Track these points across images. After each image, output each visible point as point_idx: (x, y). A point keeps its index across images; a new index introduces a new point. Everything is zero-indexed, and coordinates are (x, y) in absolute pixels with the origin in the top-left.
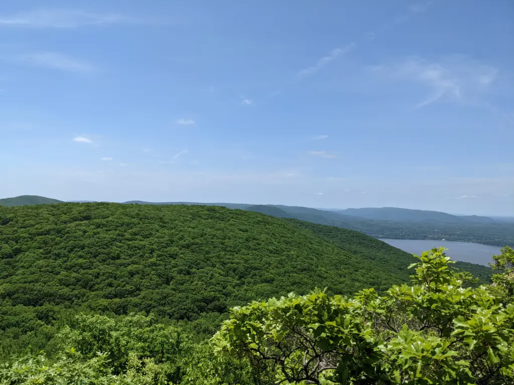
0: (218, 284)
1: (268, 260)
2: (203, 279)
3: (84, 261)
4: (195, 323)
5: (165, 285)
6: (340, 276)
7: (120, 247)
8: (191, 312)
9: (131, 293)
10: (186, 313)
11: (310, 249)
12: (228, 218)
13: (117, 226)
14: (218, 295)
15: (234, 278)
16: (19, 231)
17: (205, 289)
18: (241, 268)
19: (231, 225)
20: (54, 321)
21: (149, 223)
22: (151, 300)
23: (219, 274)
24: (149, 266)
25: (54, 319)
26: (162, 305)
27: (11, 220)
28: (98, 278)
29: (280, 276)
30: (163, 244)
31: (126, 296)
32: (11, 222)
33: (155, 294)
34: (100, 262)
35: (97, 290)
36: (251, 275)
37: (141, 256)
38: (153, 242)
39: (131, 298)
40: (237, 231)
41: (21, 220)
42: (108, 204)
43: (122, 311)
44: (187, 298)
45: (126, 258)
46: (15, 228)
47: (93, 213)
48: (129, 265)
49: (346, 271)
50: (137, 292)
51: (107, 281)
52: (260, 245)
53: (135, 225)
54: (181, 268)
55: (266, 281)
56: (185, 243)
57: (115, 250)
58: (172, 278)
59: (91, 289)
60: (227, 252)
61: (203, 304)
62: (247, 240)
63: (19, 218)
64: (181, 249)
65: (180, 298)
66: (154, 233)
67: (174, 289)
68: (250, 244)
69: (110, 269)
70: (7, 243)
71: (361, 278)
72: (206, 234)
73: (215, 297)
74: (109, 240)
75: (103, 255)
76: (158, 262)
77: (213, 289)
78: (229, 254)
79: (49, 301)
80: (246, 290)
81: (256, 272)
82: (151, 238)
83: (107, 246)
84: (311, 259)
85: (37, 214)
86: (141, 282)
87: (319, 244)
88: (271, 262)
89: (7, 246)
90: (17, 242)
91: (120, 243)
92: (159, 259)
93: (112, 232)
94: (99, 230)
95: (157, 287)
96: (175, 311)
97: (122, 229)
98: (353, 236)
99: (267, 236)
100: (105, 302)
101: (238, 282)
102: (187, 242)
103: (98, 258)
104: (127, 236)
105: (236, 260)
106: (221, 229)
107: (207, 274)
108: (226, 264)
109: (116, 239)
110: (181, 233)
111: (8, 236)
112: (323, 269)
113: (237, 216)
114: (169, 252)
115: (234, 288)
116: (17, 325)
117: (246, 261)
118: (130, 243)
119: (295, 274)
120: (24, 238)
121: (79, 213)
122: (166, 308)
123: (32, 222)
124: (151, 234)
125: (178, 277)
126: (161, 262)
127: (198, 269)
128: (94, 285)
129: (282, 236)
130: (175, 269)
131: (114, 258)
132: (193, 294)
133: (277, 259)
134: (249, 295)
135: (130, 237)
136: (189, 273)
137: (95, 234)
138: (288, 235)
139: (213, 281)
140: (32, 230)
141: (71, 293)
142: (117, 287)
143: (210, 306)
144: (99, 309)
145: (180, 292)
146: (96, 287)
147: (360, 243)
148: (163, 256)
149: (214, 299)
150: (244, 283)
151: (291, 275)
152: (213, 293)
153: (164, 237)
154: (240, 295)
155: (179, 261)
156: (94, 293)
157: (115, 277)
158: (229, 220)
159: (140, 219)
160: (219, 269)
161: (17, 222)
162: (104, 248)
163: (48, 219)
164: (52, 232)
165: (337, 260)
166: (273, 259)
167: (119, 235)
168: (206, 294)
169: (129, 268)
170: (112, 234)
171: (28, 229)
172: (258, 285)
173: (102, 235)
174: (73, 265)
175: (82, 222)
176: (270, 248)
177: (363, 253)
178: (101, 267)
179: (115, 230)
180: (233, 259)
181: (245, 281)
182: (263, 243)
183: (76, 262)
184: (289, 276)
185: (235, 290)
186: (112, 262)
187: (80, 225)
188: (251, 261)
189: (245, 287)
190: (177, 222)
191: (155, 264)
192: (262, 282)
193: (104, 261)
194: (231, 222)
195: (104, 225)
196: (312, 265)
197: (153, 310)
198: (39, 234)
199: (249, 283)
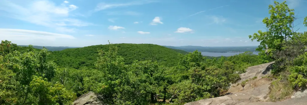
24: (134, 57)
57: (126, 53)
102: (143, 52)
104: (129, 50)
131: (125, 55)
155: (141, 56)
170: (125, 50)
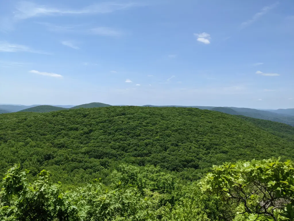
0: (194, 152)
1: (225, 140)
2: (185, 149)
3: (123, 137)
4: (181, 173)
5: (164, 151)
6: (272, 151)
7: (140, 130)
8: (179, 167)
9: (146, 155)
10: (176, 167)
11: (252, 134)
12: (200, 115)
13: (139, 119)
14: (195, 159)
15: (203, 149)
16: (91, 121)
17: (186, 155)
18: (208, 144)
19: (202, 119)
20: (108, 167)
21: (155, 117)
22: (157, 159)
23: (195, 147)
25: (108, 166)
26: (163, 162)
27: (87, 115)
28: (129, 146)
29: (232, 149)
30: (163, 129)
31: (144, 156)
32: (87, 116)
33: (159, 156)
34: (130, 138)
35: (129, 152)
36: (214, 149)
37: (151, 135)
38: (158, 127)
39: (146, 157)
40: (205, 122)
41: (92, 115)
42: (134, 107)
43: (142, 164)
44: (176, 159)
45: (144, 136)
46: (90, 119)
47: (126, 112)
48: (145, 139)
49: (276, 148)
50: (150, 154)
51: (134, 148)
52: (219, 131)
53: (148, 118)
54: (173, 142)
55: (223, 152)
56: (175, 129)
58: (168, 148)
59: (126, 151)
60: (199, 135)
61: (185, 163)
62: (211, 128)
63: (91, 114)
64: (172, 132)
65: (172, 159)
66: (158, 122)
67: (169, 154)
68: (214, 130)
69: (135, 141)
70: (86, 126)
71: (286, 153)
72: (187, 124)
73: (192, 160)
74: (134, 126)
75: (132, 134)
76: (160, 139)
77: (191, 155)
78: (200, 135)
79: (106, 157)
80: (211, 157)
81: (217, 147)
82: (156, 125)
83: (134, 129)
84: (253, 140)
85: (100, 112)
86: (152, 149)
87: (258, 131)
88: (227, 141)
89: (86, 128)
90: (90, 126)
91: (140, 127)
92: (161, 137)
93: (136, 122)
94: (129, 121)
95: (160, 152)
96: (170, 166)
97: (142, 120)
98: (282, 127)
99: (224, 126)
100: (133, 159)
101: (206, 152)
103: (129, 135)
105: (204, 140)
106: (195, 121)
107: (188, 146)
108: (198, 141)
109: (138, 126)
110: (173, 123)
111: (86, 123)
112: (260, 146)
113: (205, 114)
114: (166, 134)
115: (204, 155)
116: (91, 168)
117: (211, 140)
118: (146, 128)
119: (242, 149)
120: (94, 124)
121: (120, 112)
122: (165, 164)
123: (97, 116)
124: (156, 123)
125: (171, 147)
126: (162, 139)
127: (182, 143)
128: (128, 149)
129: (233, 126)
130: (170, 143)
132: (179, 157)
133: (230, 139)
134: (212, 159)
135: (146, 124)
136: (177, 145)
137: (128, 122)
138: (237, 125)
139: (191, 150)
140: (98, 120)
141: (116, 153)
142: (139, 151)
143: (190, 164)
144: (130, 162)
145: (173, 155)
146: (129, 150)
147: (286, 131)
148: (163, 135)
149: (192, 161)
150: (209, 153)
151: (239, 150)
152: (191, 157)
153: (163, 125)
154: (207, 160)
156: (128, 154)
157: (138, 145)
158: (200, 116)
159: (151, 115)
160: (194, 144)
161: (90, 116)
162: (132, 130)
163: (105, 115)
164: (107, 122)
165: (270, 141)
166: (228, 140)
167: (140, 123)
168: (187, 157)
169: (145, 141)
171: (95, 119)
172: (218, 155)
173: (131, 123)
174: (118, 139)
175: (121, 116)
176: (226, 133)
177: (288, 137)
178: (131, 140)
179: (138, 121)
180: (203, 139)
181: (210, 152)
182: (222, 130)
183: (119, 137)
184: (238, 150)
185: (204, 156)
186: (136, 138)
187: (121, 118)
188: (214, 140)
189: (210, 155)
190: (170, 117)
191: (159, 140)
192: (221, 153)
193: (132, 137)
194: (202, 117)
195: (132, 118)
196: (253, 144)
197: (158, 164)
198: (101, 123)
199: (213, 153)
